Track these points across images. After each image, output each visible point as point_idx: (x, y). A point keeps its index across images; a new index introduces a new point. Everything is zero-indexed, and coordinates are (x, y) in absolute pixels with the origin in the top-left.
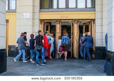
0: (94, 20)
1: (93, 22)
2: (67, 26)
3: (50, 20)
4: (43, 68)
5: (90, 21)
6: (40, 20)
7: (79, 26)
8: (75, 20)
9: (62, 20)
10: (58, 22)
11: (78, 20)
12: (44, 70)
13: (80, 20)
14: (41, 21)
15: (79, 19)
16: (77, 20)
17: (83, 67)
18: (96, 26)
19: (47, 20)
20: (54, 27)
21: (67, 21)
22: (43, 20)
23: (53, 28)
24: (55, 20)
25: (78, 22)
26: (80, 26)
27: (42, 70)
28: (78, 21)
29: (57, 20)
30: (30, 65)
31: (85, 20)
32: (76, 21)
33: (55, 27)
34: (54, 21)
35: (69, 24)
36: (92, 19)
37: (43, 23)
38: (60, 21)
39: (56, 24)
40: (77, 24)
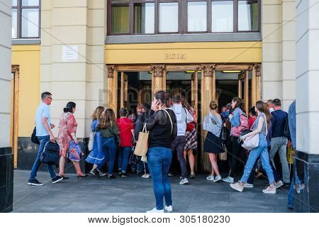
0: (258, 66)
1: (254, 71)
2: (183, 82)
3: (135, 67)
4: (116, 201)
5: (246, 67)
6: (107, 65)
7: (217, 81)
8: (206, 66)
9: (168, 67)
10: (158, 70)
11: (213, 67)
12: (119, 206)
13: (219, 66)
14: (111, 68)
15: (217, 64)
16: (211, 66)
17: (229, 198)
18: (264, 83)
19: (127, 67)
20: (148, 87)
21: (182, 68)
22: (117, 65)
24: (149, 67)
25: (212, 72)
26: (220, 82)
27: (114, 206)
28: (214, 69)
29: (154, 66)
31: (233, 66)
32: (208, 69)
33: (150, 85)
34: (145, 67)
36: (253, 64)
37: (115, 74)
38: (164, 69)
39: (153, 77)
40: (212, 77)
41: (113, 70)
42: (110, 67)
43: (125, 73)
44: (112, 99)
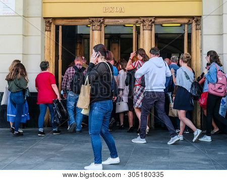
0: (198, 19)
1: (194, 24)
2: (122, 36)
3: (73, 20)
4: (54, 156)
5: (186, 21)
6: (45, 18)
7: (156, 35)
8: (145, 19)
9: (106, 20)
10: (96, 24)
11: (153, 20)
12: (56, 161)
13: (158, 20)
14: (49, 21)
15: (156, 17)
16: (150, 19)
17: (168, 153)
18: (204, 37)
19: (65, 21)
20: (86, 40)
21: (121, 21)
22: (54, 19)
23: (81, 43)
24: (88, 20)
25: (152, 26)
26: (159, 36)
27: (51, 161)
28: (153, 22)
29: (92, 20)
30: (17, 148)
31: (172, 19)
32: (147, 23)
33: (88, 39)
34: (83, 21)
35: (126, 31)
36: (193, 17)
37: (53, 28)
38: (103, 23)
39: (91, 31)
40: (151, 30)
41: (50, 24)
42: (47, 20)
43: (63, 26)
44: (50, 52)
